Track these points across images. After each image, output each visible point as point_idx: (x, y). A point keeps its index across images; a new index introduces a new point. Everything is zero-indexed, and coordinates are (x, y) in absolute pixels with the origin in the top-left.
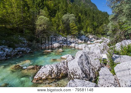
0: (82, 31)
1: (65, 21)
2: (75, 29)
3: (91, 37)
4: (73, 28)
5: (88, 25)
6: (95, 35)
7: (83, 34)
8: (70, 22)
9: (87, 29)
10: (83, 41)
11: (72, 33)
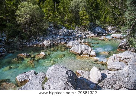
0: (98, 21)
1: (74, 8)
3: (109, 28)
4: (83, 17)
5: (108, 13)
6: (115, 26)
7: (99, 25)
8: (80, 10)
9: (106, 19)
10: (96, 35)
11: (82, 23)
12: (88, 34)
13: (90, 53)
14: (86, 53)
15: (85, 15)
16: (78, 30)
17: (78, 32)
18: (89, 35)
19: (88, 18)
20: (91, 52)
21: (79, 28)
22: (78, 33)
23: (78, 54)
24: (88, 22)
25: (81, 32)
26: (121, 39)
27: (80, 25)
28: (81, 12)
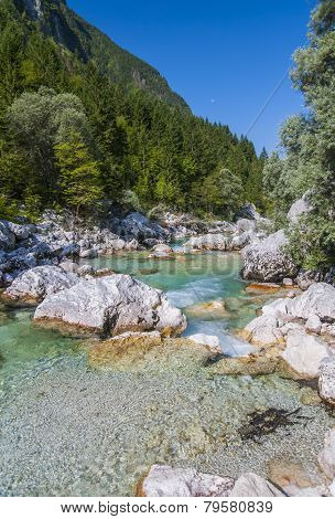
0: (130, 192)
1: (27, 129)
2: (87, 177)
4: (72, 167)
5: (159, 167)
6: (187, 211)
7: (137, 206)
8: (58, 138)
9: (155, 186)
10: (133, 243)
11: (69, 196)
12: (102, 241)
13: (155, 316)
14: (135, 321)
15: (80, 162)
16: (52, 225)
17: (56, 233)
18: (103, 246)
19: (96, 172)
20: (159, 309)
21: (60, 217)
22: (55, 238)
23: (92, 330)
24: (95, 189)
25: (67, 234)
26: (225, 250)
27: (63, 204)
28: (65, 146)
